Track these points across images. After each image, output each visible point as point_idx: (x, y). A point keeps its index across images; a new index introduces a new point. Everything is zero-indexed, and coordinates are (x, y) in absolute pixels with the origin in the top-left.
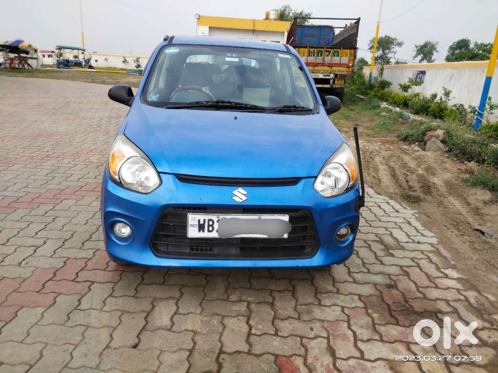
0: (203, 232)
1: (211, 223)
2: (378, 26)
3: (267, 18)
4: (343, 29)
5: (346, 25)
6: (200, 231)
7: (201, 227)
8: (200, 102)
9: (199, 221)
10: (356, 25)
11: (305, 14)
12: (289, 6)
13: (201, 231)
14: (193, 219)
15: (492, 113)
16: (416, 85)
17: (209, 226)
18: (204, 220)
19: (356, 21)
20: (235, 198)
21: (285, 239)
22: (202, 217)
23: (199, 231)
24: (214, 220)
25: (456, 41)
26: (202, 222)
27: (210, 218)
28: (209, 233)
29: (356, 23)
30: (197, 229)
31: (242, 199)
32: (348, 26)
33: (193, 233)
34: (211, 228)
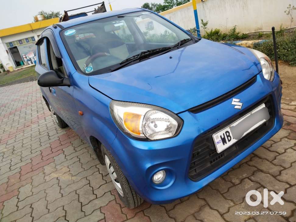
1: (228, 134)
2: (110, 5)
3: (37, 20)
4: (94, 12)
5: (95, 9)
7: (224, 141)
8: (129, 59)
9: (221, 137)
10: (103, 6)
11: (55, 13)
12: (43, 11)
13: (225, 143)
14: (217, 137)
15: (206, 28)
16: (151, 30)
17: (228, 136)
18: (224, 134)
19: (102, 4)
20: (236, 107)
22: (221, 133)
23: (224, 144)
24: (228, 131)
25: (142, 6)
26: (223, 137)
27: (226, 131)
28: (230, 142)
29: (102, 5)
30: (222, 143)
31: (240, 106)
32: (96, 9)
33: (220, 148)
34: (229, 138)
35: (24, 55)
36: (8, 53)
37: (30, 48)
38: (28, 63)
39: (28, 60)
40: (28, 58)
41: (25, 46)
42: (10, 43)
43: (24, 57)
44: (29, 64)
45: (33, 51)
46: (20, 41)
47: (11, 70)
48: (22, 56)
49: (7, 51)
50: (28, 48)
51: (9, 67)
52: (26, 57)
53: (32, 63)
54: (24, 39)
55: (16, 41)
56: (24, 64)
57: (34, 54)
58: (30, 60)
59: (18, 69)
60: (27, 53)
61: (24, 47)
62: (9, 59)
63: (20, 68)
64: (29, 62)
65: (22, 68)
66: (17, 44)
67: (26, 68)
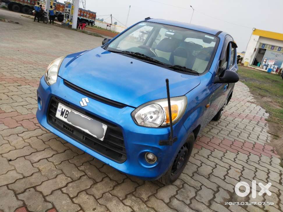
0: (62, 116)
1: (67, 113)
6: (61, 116)
7: (62, 114)
14: (60, 107)
20: (81, 103)
21: (100, 141)
22: (64, 108)
26: (63, 111)
27: (68, 110)
28: (65, 119)
30: (60, 113)
31: (84, 105)
33: (58, 115)
34: (66, 116)
35: (266, 59)
36: (255, 50)
37: (276, 56)
38: (263, 67)
39: (265, 65)
40: (267, 63)
41: (274, 52)
42: (264, 44)
43: (265, 60)
44: (263, 69)
45: (276, 60)
46: (273, 47)
47: (245, 65)
48: (264, 59)
49: (255, 49)
50: (275, 55)
51: (246, 62)
52: (266, 62)
53: (266, 69)
54: (277, 47)
55: (269, 45)
56: (259, 66)
57: (275, 63)
58: (267, 66)
59: (252, 67)
60: (270, 59)
61: (272, 53)
62: (252, 56)
63: (253, 67)
64: (265, 67)
65: (254, 68)
66: (269, 48)
67: (257, 70)
